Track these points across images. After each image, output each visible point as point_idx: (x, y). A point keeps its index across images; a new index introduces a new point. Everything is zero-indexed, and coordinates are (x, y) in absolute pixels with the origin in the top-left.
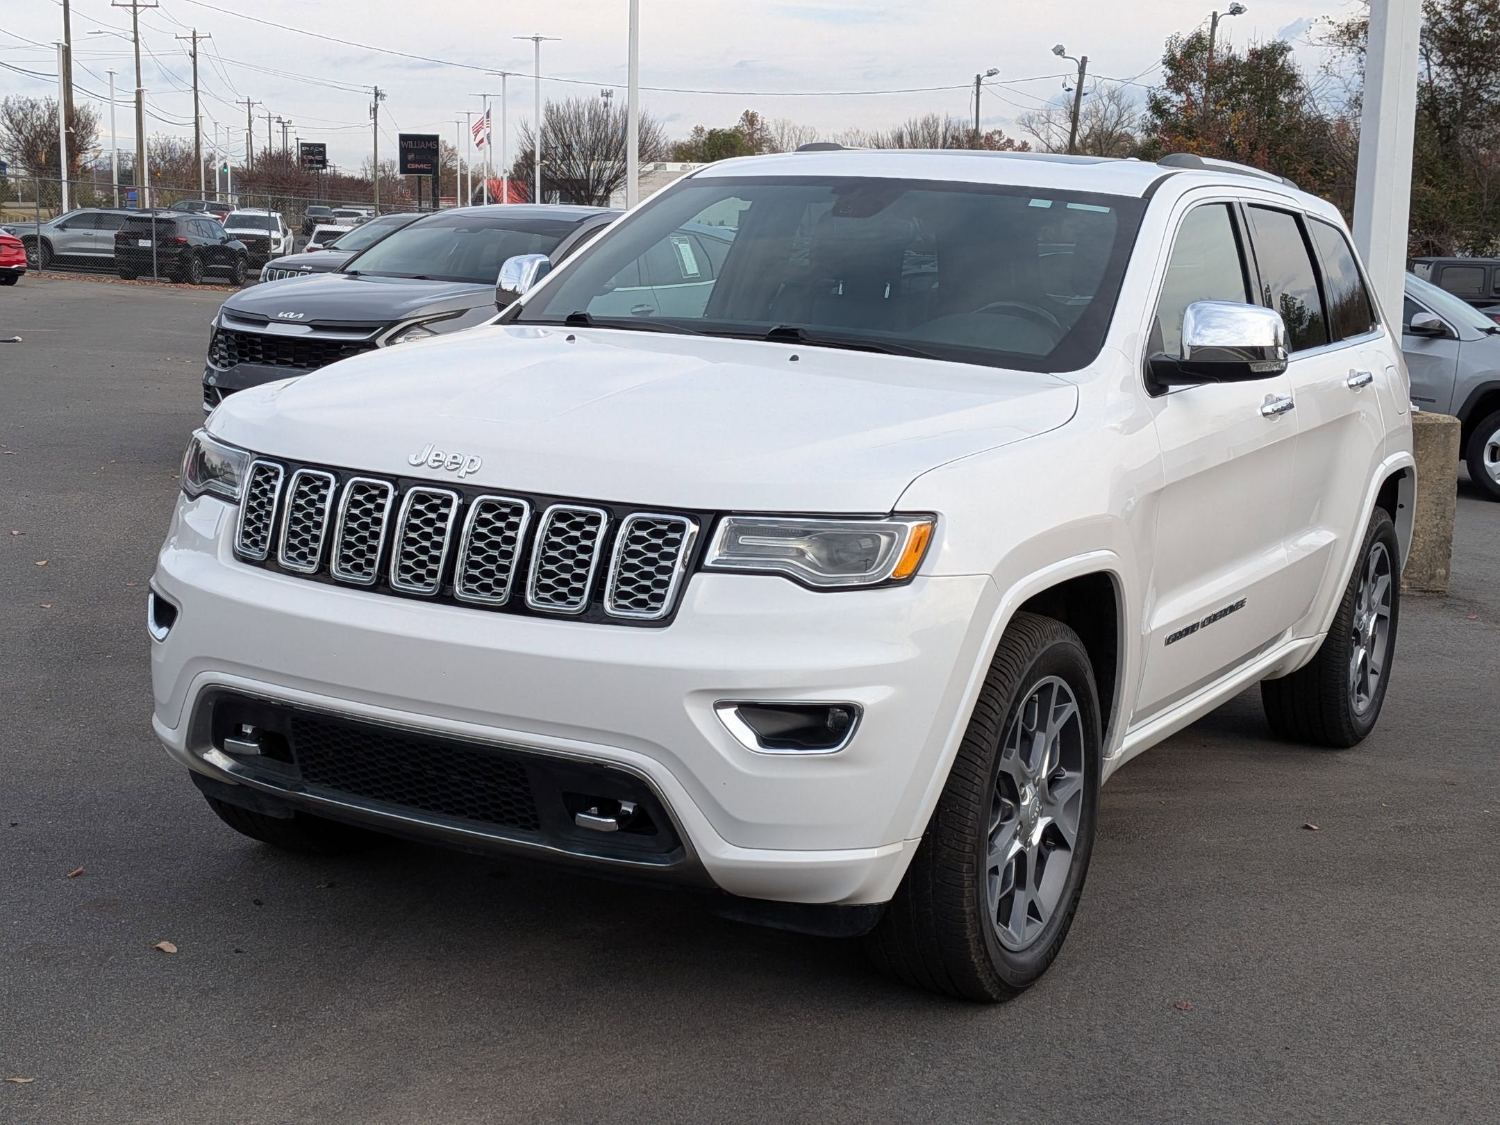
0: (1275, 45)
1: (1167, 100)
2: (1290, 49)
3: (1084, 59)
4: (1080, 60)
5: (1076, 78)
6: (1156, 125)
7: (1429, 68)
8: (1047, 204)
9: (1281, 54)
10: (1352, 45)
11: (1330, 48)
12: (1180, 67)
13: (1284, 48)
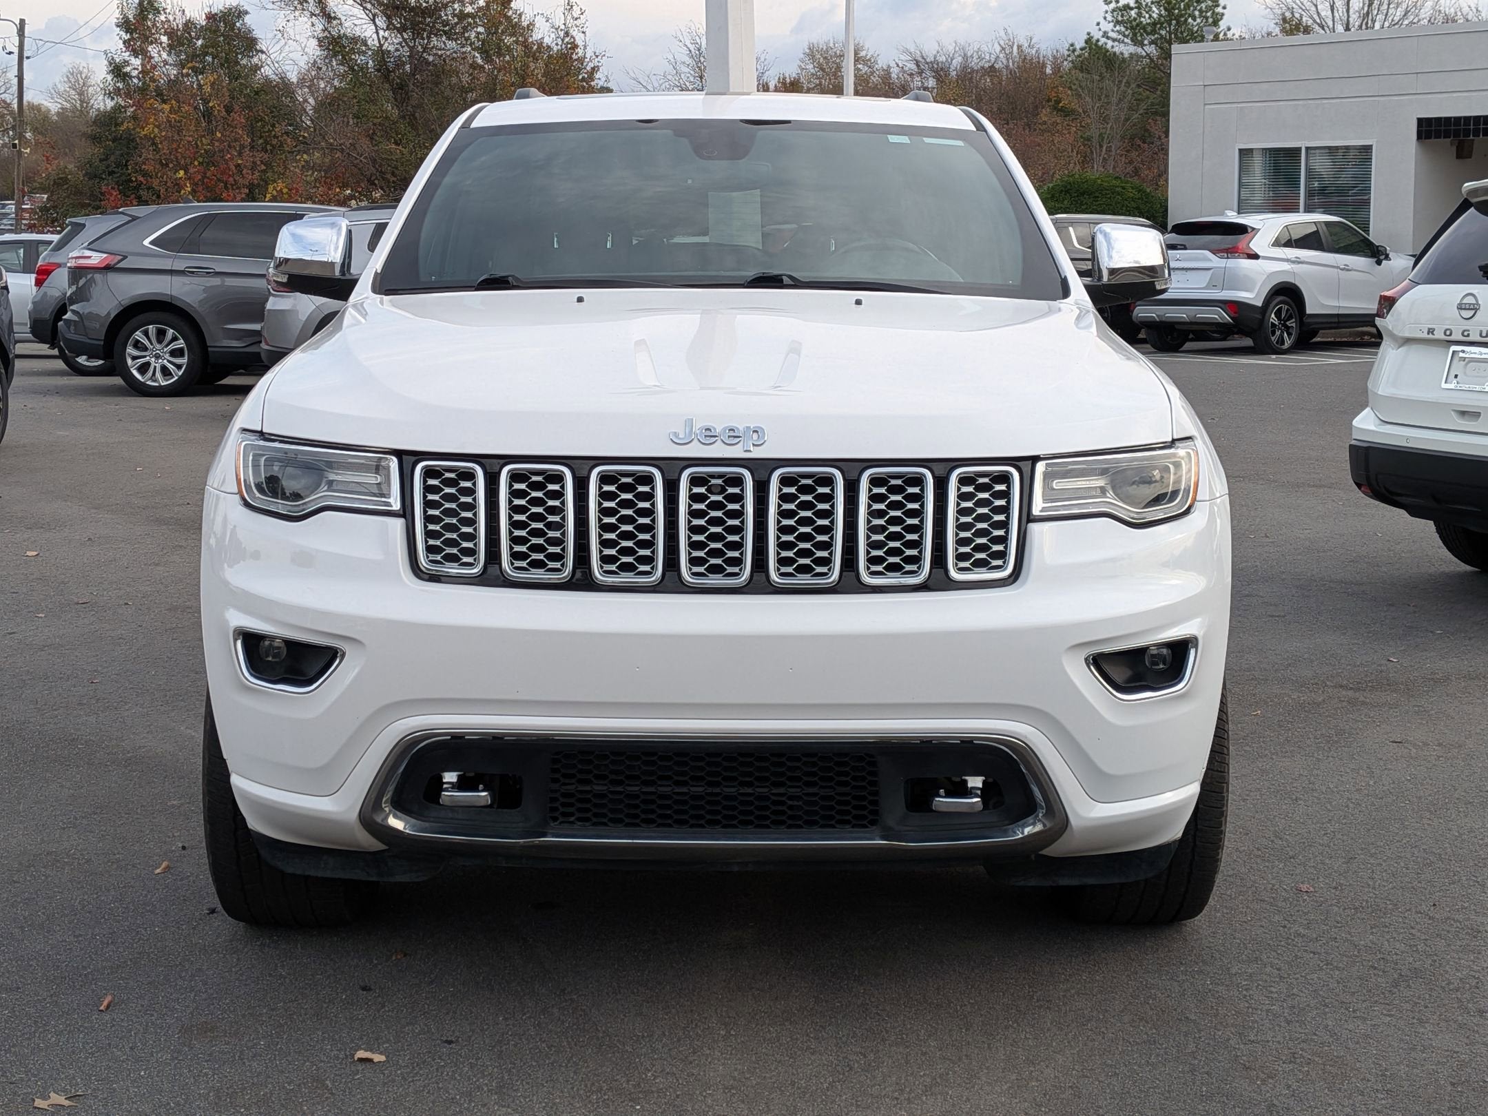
0: (231, 9)
1: (127, 63)
2: (247, 13)
3: (22, 22)
4: (17, 22)
5: (16, 41)
6: (119, 89)
7: (377, 33)
8: (904, 139)
9: (239, 17)
10: (303, 10)
11: (283, 12)
12: (135, 30)
13: (240, 12)
